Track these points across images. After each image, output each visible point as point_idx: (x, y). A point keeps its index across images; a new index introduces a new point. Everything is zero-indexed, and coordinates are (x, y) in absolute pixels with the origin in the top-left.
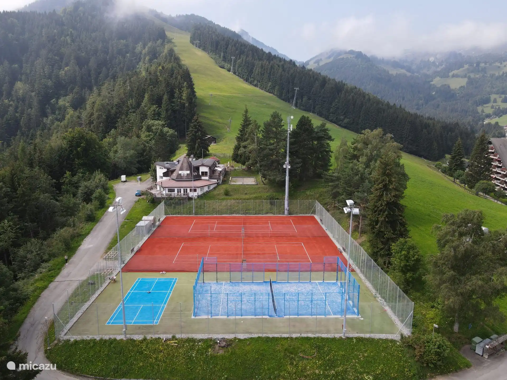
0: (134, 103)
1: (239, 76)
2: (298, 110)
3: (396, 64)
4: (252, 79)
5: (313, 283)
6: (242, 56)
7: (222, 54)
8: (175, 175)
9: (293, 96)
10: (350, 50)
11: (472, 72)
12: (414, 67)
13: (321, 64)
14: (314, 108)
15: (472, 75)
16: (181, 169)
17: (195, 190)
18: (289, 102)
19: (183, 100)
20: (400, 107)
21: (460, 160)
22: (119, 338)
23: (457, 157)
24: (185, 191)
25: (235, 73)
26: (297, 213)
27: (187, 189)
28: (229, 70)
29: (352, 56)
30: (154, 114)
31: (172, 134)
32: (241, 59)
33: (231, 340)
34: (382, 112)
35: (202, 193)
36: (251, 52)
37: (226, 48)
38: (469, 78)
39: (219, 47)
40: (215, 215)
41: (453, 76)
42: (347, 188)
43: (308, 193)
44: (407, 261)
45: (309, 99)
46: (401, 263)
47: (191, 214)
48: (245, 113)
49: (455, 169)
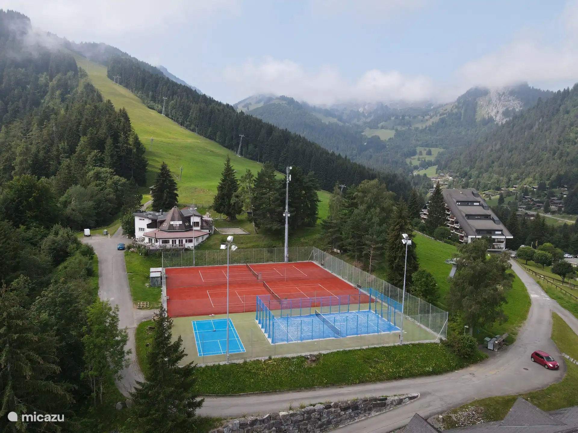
0: (67, 147)
1: (172, 119)
2: (243, 158)
3: (328, 113)
4: (188, 123)
5: (351, 313)
6: (175, 97)
7: (150, 93)
8: (165, 225)
9: (238, 144)
10: (281, 95)
11: (399, 125)
12: (345, 117)
13: (251, 108)
14: (261, 157)
15: (399, 128)
16: (173, 219)
17: (191, 241)
18: (233, 149)
19: (130, 145)
20: (346, 157)
21: (416, 208)
22: (222, 363)
23: (413, 206)
24: (181, 242)
25: (167, 115)
26: (296, 260)
27: (182, 240)
28: (160, 112)
29: (284, 102)
30: (95, 160)
31: (124, 183)
32: (175, 100)
33: (317, 355)
34: (332, 163)
35: (198, 243)
36: (185, 93)
37: (156, 87)
38: (396, 130)
39: (146, 85)
40: (216, 266)
41: (382, 128)
42: (355, 232)
43: (302, 240)
44: (427, 286)
45: (256, 147)
46: (422, 289)
47: (191, 266)
48: (226, 163)
49: (412, 218)
